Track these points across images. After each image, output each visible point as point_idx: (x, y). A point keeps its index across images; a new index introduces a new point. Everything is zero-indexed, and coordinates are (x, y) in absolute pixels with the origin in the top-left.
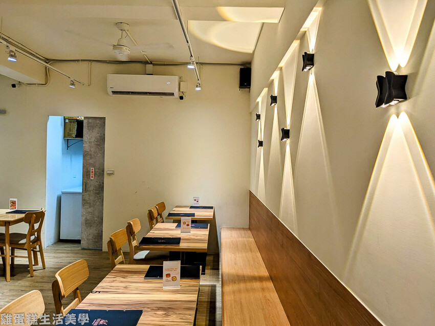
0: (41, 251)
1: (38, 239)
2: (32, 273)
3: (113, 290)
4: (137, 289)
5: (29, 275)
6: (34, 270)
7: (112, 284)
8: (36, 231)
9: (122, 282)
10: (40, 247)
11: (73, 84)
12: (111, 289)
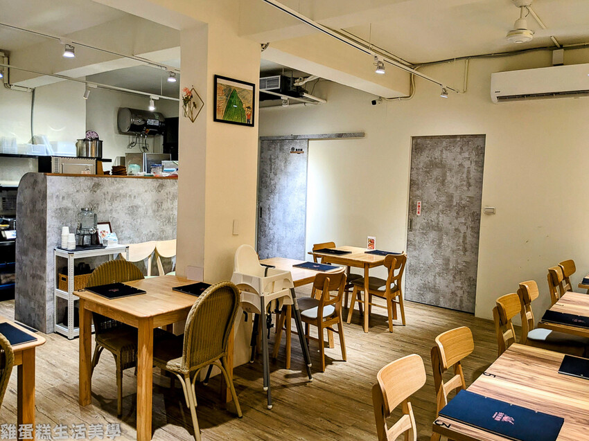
0: (401, 303)
1: (398, 288)
2: (392, 327)
3: (514, 378)
4: (549, 384)
5: (388, 330)
6: (394, 325)
7: (511, 369)
8: (396, 278)
9: (524, 369)
10: (400, 297)
11: (445, 93)
12: (509, 375)
